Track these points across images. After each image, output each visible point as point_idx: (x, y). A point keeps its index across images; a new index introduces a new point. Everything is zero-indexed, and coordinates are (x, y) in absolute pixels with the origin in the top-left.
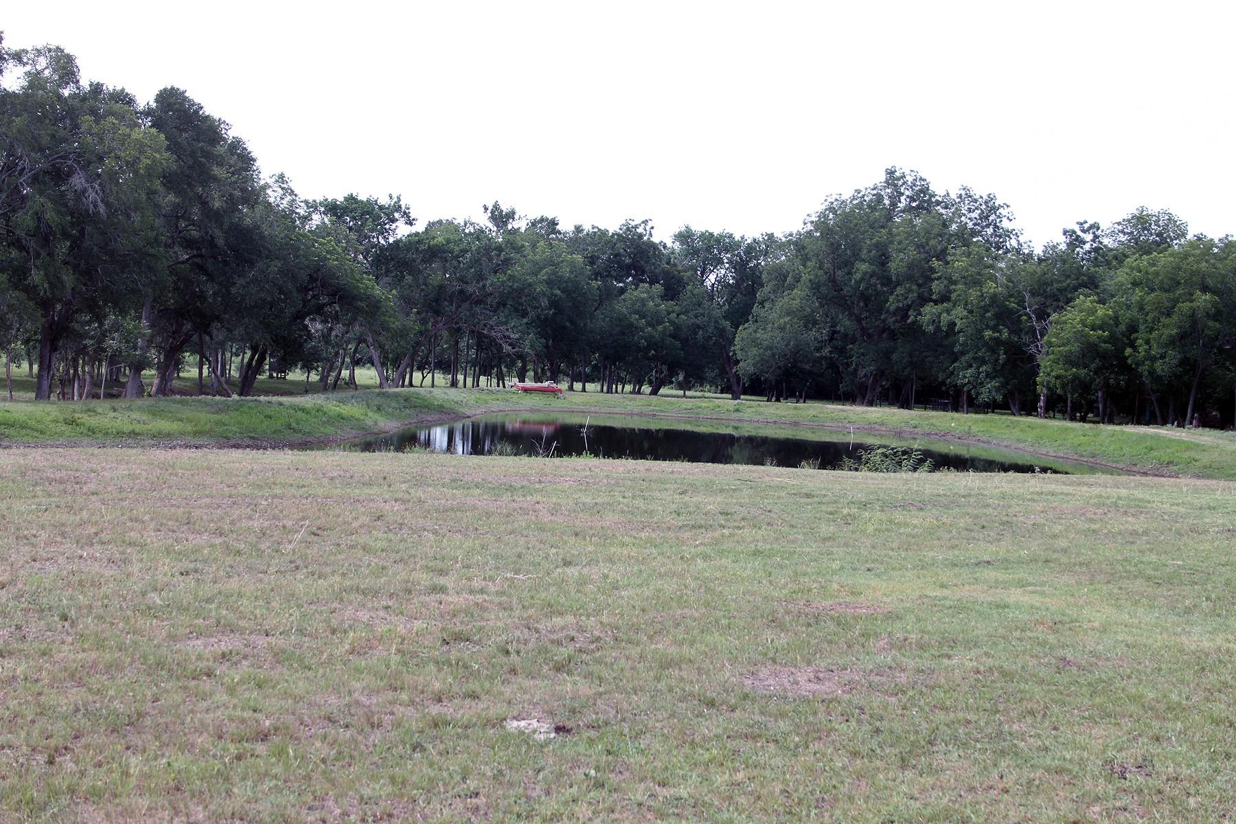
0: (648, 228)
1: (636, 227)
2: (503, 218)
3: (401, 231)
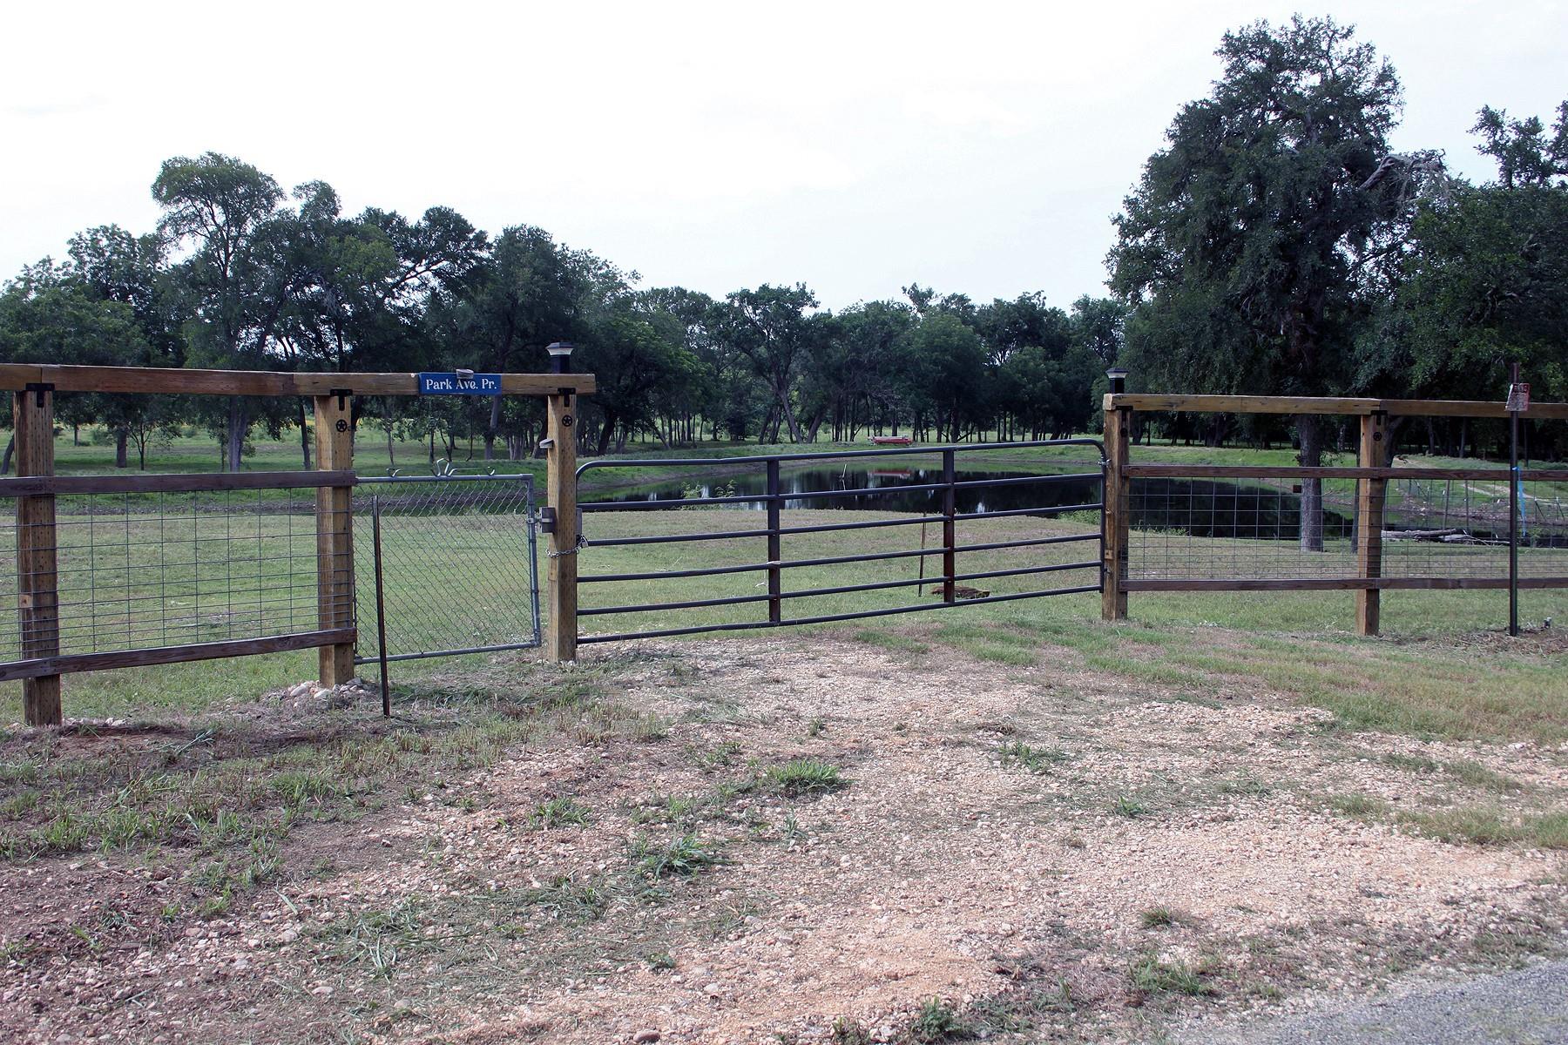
0: (1041, 298)
1: (1029, 299)
2: (920, 297)
3: (807, 312)
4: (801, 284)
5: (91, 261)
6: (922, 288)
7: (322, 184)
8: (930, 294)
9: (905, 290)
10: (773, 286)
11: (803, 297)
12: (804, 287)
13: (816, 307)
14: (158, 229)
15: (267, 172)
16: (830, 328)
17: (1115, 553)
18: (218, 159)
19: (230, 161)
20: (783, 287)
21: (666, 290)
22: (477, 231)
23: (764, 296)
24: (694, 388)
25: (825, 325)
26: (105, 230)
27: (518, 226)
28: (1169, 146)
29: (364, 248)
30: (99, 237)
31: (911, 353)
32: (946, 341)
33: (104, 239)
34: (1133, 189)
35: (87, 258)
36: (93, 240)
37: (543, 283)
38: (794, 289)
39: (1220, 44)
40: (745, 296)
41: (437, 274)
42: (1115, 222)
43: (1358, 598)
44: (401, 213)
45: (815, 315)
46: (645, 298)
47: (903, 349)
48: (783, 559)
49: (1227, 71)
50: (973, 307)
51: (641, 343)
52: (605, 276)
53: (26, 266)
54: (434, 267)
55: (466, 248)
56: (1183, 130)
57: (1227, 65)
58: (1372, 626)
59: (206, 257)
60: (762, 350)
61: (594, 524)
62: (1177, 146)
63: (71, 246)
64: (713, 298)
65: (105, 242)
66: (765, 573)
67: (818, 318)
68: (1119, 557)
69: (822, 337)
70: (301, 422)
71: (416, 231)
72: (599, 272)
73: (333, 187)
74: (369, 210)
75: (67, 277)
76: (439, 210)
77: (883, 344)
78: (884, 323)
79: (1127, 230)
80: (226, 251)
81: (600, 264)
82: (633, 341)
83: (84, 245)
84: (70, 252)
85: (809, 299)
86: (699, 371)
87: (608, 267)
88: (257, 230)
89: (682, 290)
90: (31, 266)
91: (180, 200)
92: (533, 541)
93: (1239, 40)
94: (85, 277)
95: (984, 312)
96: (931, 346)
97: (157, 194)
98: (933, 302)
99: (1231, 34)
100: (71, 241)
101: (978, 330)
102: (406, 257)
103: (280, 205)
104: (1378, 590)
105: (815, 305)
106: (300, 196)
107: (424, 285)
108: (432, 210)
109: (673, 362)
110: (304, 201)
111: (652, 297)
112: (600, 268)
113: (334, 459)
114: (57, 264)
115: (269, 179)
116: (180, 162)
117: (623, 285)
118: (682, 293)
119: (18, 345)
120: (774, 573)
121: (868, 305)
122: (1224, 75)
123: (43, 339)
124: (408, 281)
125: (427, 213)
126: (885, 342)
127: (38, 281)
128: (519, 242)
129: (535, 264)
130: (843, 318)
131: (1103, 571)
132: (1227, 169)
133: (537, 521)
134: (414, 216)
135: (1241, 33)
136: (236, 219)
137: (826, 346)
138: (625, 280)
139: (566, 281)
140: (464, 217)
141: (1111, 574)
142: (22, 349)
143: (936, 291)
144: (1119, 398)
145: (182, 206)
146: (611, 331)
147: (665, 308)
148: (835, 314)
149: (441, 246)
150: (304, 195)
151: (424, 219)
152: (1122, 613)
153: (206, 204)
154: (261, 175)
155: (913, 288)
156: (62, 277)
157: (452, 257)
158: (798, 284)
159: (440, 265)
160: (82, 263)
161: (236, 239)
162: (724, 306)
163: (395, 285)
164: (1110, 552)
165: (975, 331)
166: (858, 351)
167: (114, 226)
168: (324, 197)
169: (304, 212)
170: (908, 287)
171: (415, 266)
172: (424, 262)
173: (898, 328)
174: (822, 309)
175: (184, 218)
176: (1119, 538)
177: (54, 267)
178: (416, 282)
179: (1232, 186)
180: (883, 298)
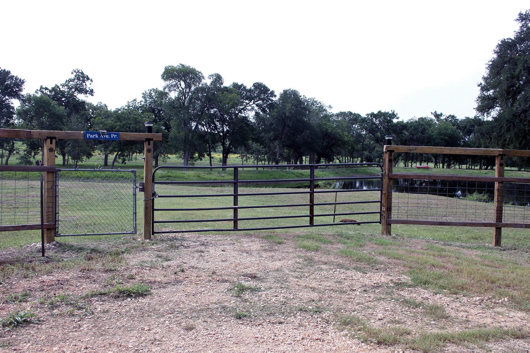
2: (437, 116)
3: (395, 121)
4: (393, 111)
5: (149, 100)
6: (439, 113)
7: (218, 74)
8: (441, 115)
9: (432, 113)
10: (383, 111)
11: (393, 115)
12: (394, 112)
13: (398, 119)
14: (164, 89)
15: (199, 70)
16: (403, 126)
17: (386, 208)
18: (183, 66)
19: (187, 66)
20: (386, 112)
21: (345, 112)
22: (271, 90)
23: (380, 115)
24: (348, 146)
25: (401, 125)
26: (154, 90)
27: (288, 89)
28: (495, 56)
29: (230, 96)
30: (152, 92)
31: (432, 136)
32: (446, 132)
33: (154, 93)
34: (486, 73)
35: (148, 99)
36: (150, 93)
37: (295, 109)
38: (390, 112)
39: (517, 17)
40: (372, 115)
41: (257, 105)
42: (479, 86)
43: (492, 231)
44: (245, 85)
45: (398, 122)
46: (338, 115)
47: (429, 134)
48: (239, 205)
49: (520, 27)
50: (457, 120)
51: (330, 131)
52: (320, 107)
53: (128, 102)
54: (256, 103)
55: (267, 97)
56: (500, 50)
57: (520, 25)
58: (498, 242)
59: (178, 99)
60: (379, 134)
61: (159, 189)
62: (498, 56)
63: (143, 95)
64: (362, 115)
65: (154, 94)
66: (232, 210)
67: (398, 123)
68: (387, 210)
69: (400, 130)
70: (209, 155)
71: (250, 91)
72: (318, 105)
73: (221, 75)
74: (234, 83)
75: (140, 105)
76: (258, 83)
77: (422, 132)
78: (422, 125)
79: (484, 89)
80: (185, 97)
81: (318, 103)
82: (327, 130)
83: (147, 95)
84: (143, 97)
85: (396, 116)
86: (350, 141)
87: (321, 104)
88: (195, 89)
89: (351, 112)
90: (130, 102)
91: (171, 80)
92: (135, 195)
93: (525, 15)
94: (147, 105)
95: (462, 121)
96: (440, 134)
97: (163, 77)
98: (442, 118)
99: (522, 13)
100: (143, 94)
101: (458, 128)
102: (246, 99)
103: (203, 81)
104: (501, 228)
105: (398, 118)
106: (210, 79)
107: (253, 109)
108: (255, 83)
109: (341, 137)
110: (212, 80)
111: (340, 115)
112: (318, 104)
113: (48, 162)
114: (138, 101)
115: (200, 72)
116: (170, 67)
117: (325, 110)
118: (350, 113)
119: (116, 127)
120: (235, 210)
121: (419, 119)
122: (519, 28)
123: (124, 125)
124: (247, 108)
125: (254, 84)
126: (423, 132)
127: (132, 106)
128: (288, 95)
129: (293, 102)
130: (408, 123)
131: (381, 215)
132: (516, 65)
133: (137, 187)
134: (249, 86)
135: (526, 12)
136: (188, 86)
137: (402, 133)
138: (326, 108)
139: (305, 109)
140: (267, 86)
141: (385, 217)
142: (117, 129)
143: (444, 113)
144: (389, 147)
145: (171, 81)
146: (320, 126)
147: (345, 119)
148: (405, 121)
149: (258, 96)
150: (212, 78)
151: (253, 86)
152: (389, 232)
153: (179, 81)
154: (198, 71)
155: (435, 113)
156: (139, 105)
157: (263, 100)
158: (392, 111)
159: (258, 102)
160: (146, 101)
161: (188, 93)
162: (365, 118)
163: (243, 109)
164: (384, 208)
165: (457, 128)
166: (413, 135)
167: (157, 89)
168: (218, 78)
169: (211, 84)
170: (433, 112)
171: (249, 103)
172: (253, 101)
173: (428, 127)
174: (400, 120)
175: (172, 86)
176: (388, 202)
177: (137, 102)
178: (249, 108)
179: (517, 71)
180: (424, 116)
